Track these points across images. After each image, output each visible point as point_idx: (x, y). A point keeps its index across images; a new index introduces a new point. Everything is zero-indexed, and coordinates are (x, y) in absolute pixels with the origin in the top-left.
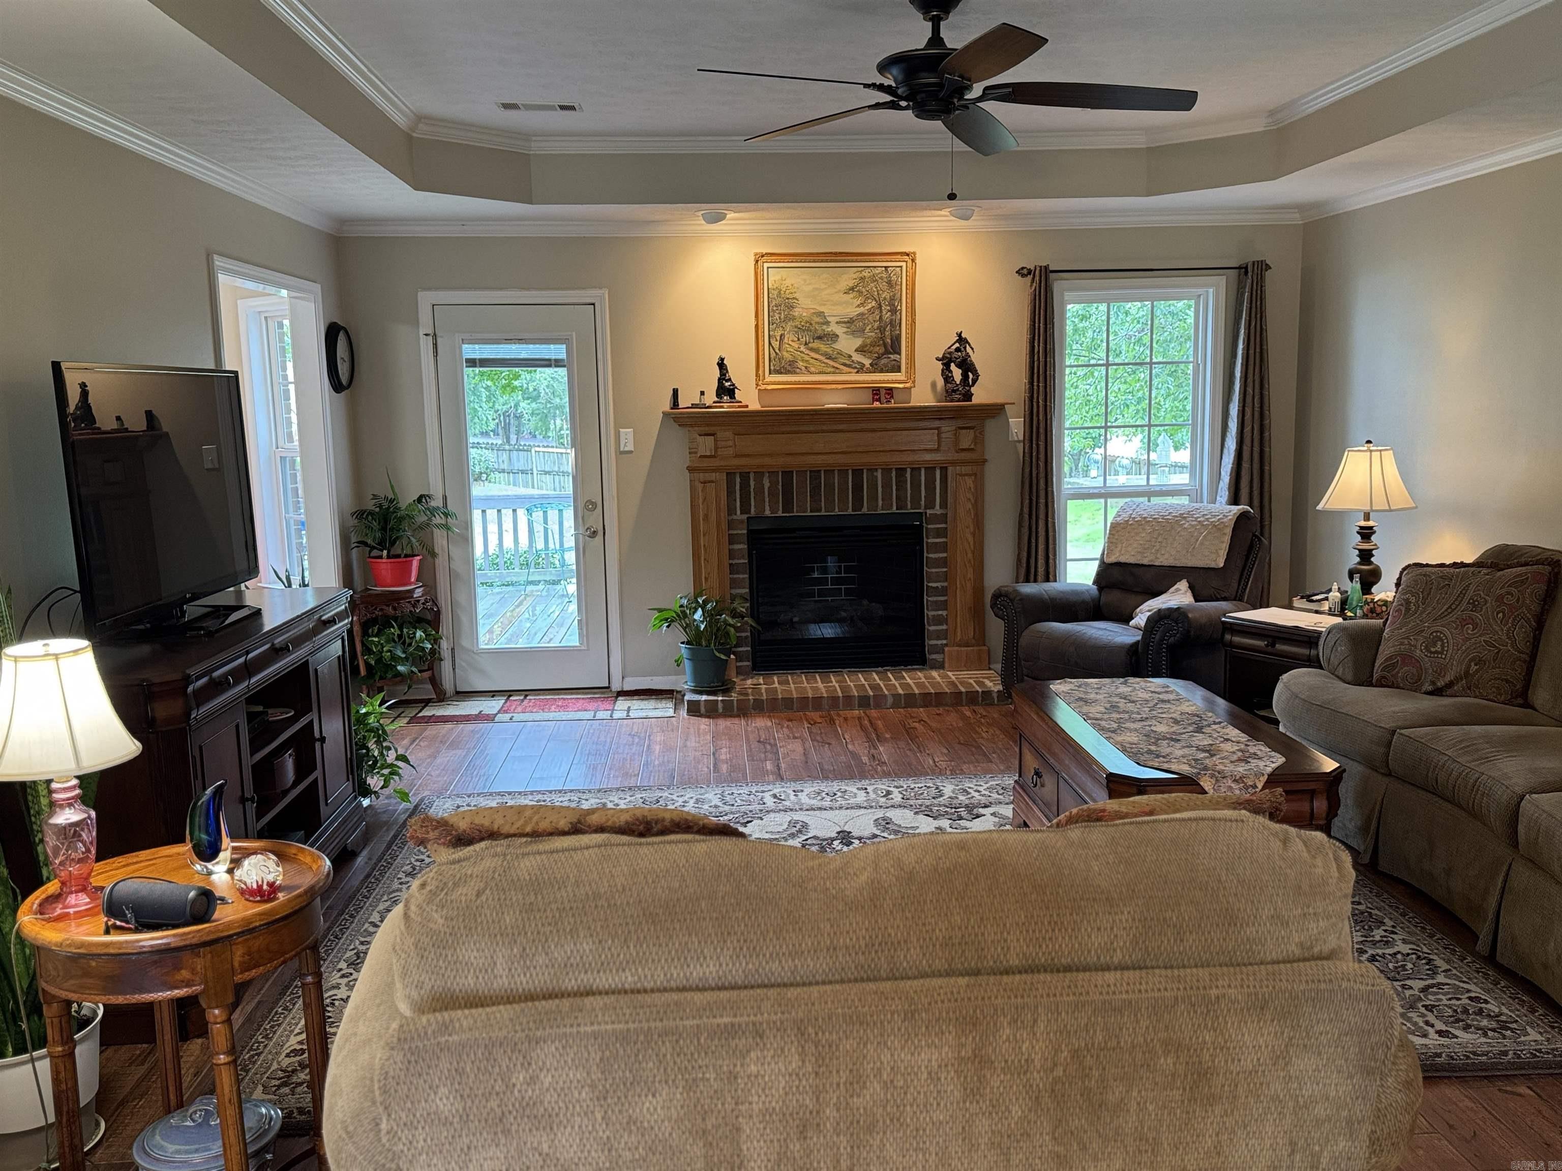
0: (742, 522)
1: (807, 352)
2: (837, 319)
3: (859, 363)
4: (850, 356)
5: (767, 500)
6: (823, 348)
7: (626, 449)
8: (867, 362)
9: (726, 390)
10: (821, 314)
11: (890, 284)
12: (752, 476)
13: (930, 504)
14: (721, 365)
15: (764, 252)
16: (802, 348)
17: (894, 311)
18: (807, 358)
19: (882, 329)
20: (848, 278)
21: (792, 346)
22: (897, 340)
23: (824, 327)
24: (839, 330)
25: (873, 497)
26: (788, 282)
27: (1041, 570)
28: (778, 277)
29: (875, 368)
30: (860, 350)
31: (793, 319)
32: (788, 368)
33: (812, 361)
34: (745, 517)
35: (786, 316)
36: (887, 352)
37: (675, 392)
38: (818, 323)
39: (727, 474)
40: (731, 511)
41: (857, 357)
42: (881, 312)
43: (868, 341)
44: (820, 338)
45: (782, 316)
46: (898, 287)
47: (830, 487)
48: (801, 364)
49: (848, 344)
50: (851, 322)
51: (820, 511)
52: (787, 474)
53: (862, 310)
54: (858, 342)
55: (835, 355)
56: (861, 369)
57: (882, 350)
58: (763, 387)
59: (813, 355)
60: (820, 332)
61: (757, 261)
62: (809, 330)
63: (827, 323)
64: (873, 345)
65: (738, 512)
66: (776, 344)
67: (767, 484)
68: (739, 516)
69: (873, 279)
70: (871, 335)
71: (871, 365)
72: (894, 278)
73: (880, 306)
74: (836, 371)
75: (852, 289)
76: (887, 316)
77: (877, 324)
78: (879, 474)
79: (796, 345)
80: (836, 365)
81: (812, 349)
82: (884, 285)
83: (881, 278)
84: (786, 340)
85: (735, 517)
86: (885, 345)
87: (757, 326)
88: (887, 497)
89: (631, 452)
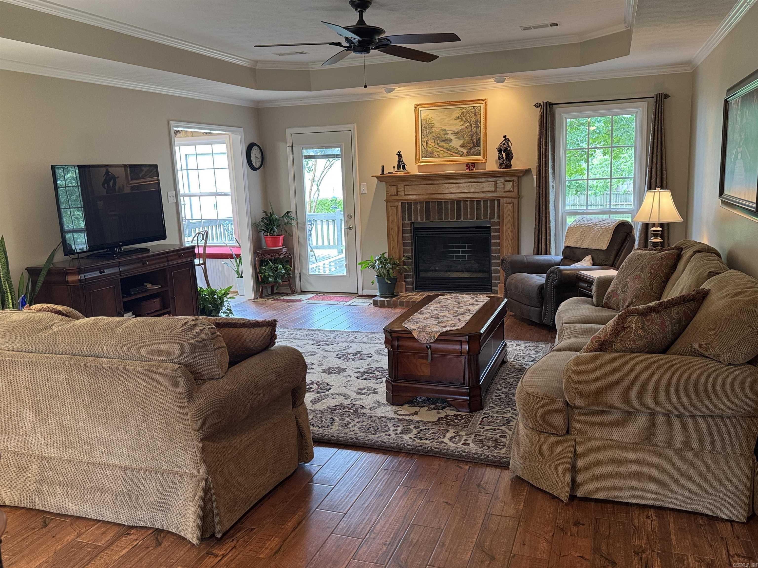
0: (408, 224)
1: (438, 147)
2: (452, 132)
3: (462, 152)
4: (457, 149)
5: (419, 214)
6: (445, 145)
7: (364, 192)
8: (465, 151)
9: (401, 165)
10: (444, 130)
11: (475, 114)
12: (413, 204)
13: (492, 217)
14: (399, 155)
15: (418, 103)
16: (436, 146)
17: (478, 127)
18: (438, 150)
19: (472, 136)
20: (456, 113)
21: (432, 145)
22: (478, 140)
23: (446, 136)
24: (452, 137)
25: (466, 214)
26: (430, 116)
28: (425, 114)
29: (469, 154)
30: (462, 146)
31: (432, 133)
32: (430, 155)
33: (440, 152)
34: (410, 222)
35: (429, 132)
36: (474, 146)
37: (383, 167)
38: (443, 134)
39: (402, 203)
40: (403, 219)
41: (461, 149)
42: (471, 128)
43: (466, 142)
44: (444, 141)
45: (427, 132)
46: (479, 116)
47: (446, 208)
48: (435, 153)
49: (456, 143)
50: (458, 133)
51: (442, 220)
52: (428, 203)
53: (463, 127)
54: (461, 142)
55: (450, 148)
56: (462, 154)
57: (472, 145)
58: (418, 164)
59: (441, 149)
60: (444, 138)
61: (416, 108)
62: (439, 137)
63: (447, 134)
64: (468, 143)
65: (407, 220)
66: (425, 144)
67: (419, 208)
68: (407, 221)
69: (468, 112)
70: (467, 138)
71: (467, 152)
72: (477, 111)
73: (471, 125)
74: (451, 155)
75: (458, 118)
76: (474, 129)
77: (469, 133)
78: (468, 203)
79: (433, 145)
80: (451, 153)
81: (440, 146)
82: (473, 115)
83: (471, 112)
84: (429, 143)
85: (405, 222)
86: (473, 143)
87: (416, 137)
88: (472, 213)
89: (366, 193)
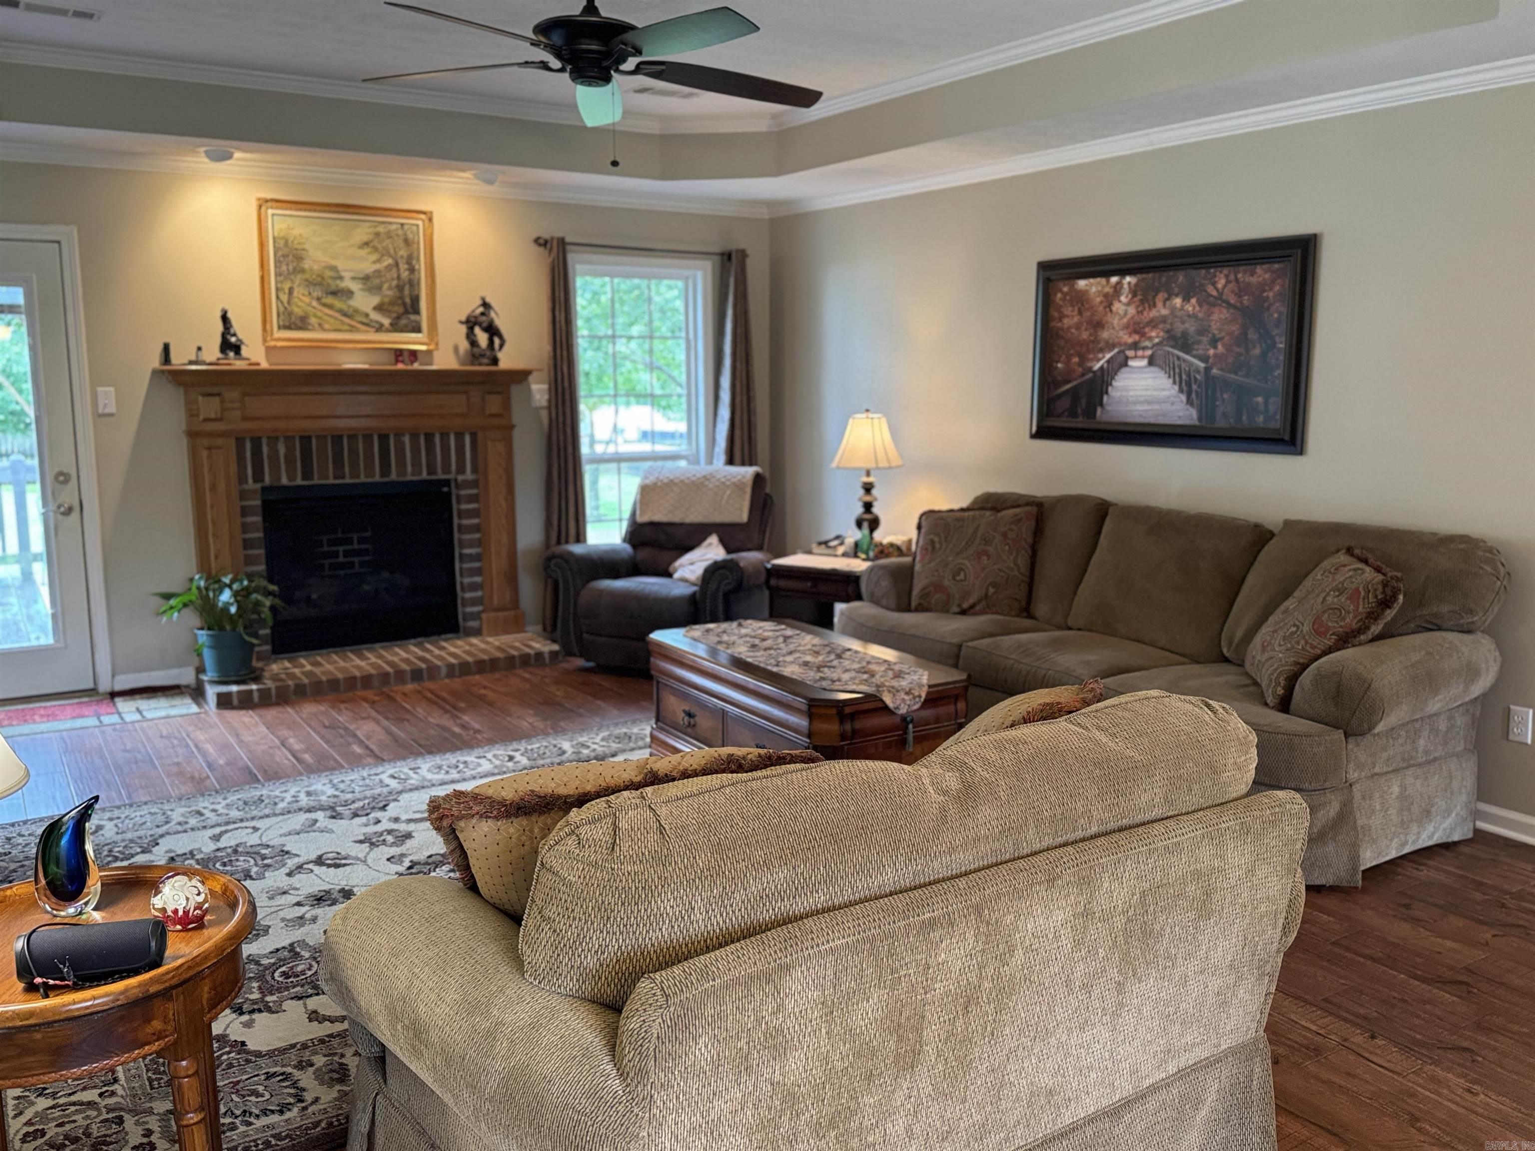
0: (254, 492)
1: (320, 307)
2: (352, 274)
3: (377, 322)
4: (367, 315)
5: (283, 467)
6: (338, 304)
7: (107, 411)
8: (386, 322)
9: (229, 346)
10: (334, 268)
11: (406, 241)
12: (264, 441)
13: (461, 470)
14: (225, 318)
15: (269, 196)
16: (315, 303)
17: (412, 270)
18: (319, 314)
19: (400, 288)
20: (362, 233)
21: (303, 301)
22: (416, 300)
23: (338, 282)
24: (355, 286)
25: (401, 464)
26: (296, 232)
27: (572, 532)
28: (284, 226)
29: (395, 327)
30: (379, 308)
31: (303, 271)
32: (301, 324)
33: (325, 317)
34: (258, 486)
35: (295, 269)
36: (406, 312)
37: (166, 348)
38: (331, 278)
39: (237, 439)
40: (242, 479)
41: (375, 316)
42: (398, 269)
43: (386, 300)
44: (334, 293)
45: (291, 268)
46: (415, 246)
47: (354, 452)
48: (313, 320)
49: (364, 302)
50: (366, 278)
51: (343, 477)
52: (306, 440)
53: (377, 266)
54: (375, 300)
55: (351, 311)
56: (380, 328)
57: (401, 310)
58: (272, 343)
59: (327, 311)
60: (333, 288)
61: (260, 207)
62: (320, 284)
63: (341, 278)
64: (392, 303)
65: (250, 480)
66: (284, 298)
67: (282, 450)
68: (251, 485)
69: (389, 235)
70: (388, 292)
71: (391, 324)
72: (410, 236)
73: (397, 265)
74: (353, 329)
75: (367, 244)
76: (405, 275)
77: (394, 283)
78: (407, 439)
79: (307, 300)
80: (353, 323)
81: (325, 305)
82: (400, 243)
83: (398, 235)
84: (295, 294)
85: (246, 487)
86: (404, 304)
87: (262, 278)
88: (416, 463)
89: (112, 415)
